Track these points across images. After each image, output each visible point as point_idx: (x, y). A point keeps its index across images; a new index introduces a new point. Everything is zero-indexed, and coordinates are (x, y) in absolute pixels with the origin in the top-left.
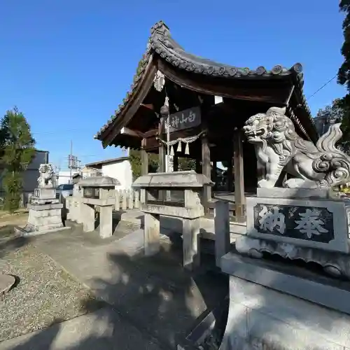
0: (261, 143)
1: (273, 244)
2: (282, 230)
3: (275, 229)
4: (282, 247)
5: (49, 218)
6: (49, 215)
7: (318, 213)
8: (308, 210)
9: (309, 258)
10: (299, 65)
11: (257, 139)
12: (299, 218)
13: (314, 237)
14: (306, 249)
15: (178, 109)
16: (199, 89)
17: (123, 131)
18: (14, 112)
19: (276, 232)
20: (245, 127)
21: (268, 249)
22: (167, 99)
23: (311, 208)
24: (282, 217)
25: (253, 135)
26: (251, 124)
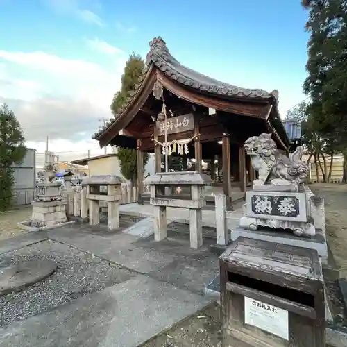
0: (255, 156)
1: (265, 220)
2: (269, 212)
3: (265, 211)
4: (270, 221)
5: (55, 214)
6: (55, 211)
7: (290, 200)
8: (285, 199)
9: (286, 226)
10: (276, 91)
11: (253, 153)
12: (280, 204)
13: (289, 215)
14: (284, 221)
15: (173, 115)
16: (195, 101)
17: (121, 133)
18: (3, 110)
19: (266, 212)
20: (245, 145)
21: (262, 223)
22: (164, 106)
23: (286, 197)
24: (270, 203)
25: (251, 151)
26: (249, 143)
